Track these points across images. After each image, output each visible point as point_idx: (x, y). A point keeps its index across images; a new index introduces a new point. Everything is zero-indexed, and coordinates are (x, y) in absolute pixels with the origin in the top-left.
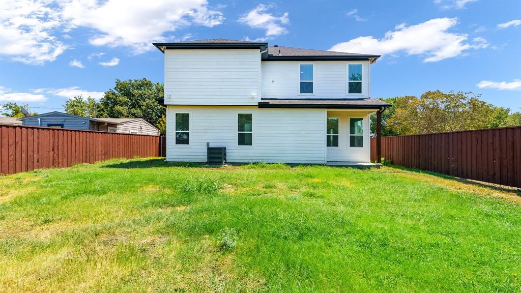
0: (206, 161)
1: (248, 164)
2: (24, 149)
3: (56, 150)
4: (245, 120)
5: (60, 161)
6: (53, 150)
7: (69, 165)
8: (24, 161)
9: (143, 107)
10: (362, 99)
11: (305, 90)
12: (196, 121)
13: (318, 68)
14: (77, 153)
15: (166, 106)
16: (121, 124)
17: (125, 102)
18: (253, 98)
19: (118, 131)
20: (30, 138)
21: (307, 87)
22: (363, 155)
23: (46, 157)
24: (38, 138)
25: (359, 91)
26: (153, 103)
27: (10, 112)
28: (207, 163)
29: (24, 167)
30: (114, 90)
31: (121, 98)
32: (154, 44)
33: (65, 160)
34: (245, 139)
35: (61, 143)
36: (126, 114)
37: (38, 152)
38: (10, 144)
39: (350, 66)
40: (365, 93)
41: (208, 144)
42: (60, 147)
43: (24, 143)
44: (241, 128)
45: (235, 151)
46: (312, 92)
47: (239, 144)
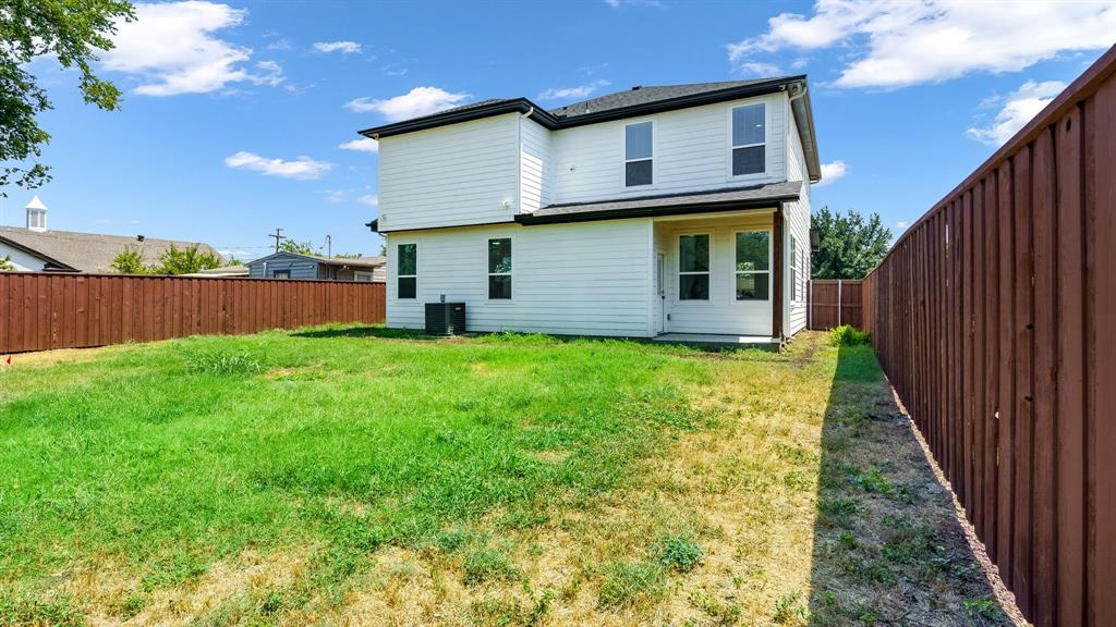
0: (423, 329)
2: (177, 307)
3: (228, 309)
5: (236, 324)
6: (224, 309)
7: (253, 330)
8: (177, 322)
11: (636, 178)
12: (426, 258)
13: (663, 129)
14: (267, 313)
18: (507, 208)
20: (186, 293)
21: (639, 172)
22: (767, 320)
23: (213, 319)
24: (199, 292)
25: (760, 169)
28: (424, 332)
29: (176, 331)
33: (244, 323)
34: (500, 289)
35: (237, 299)
37: (199, 311)
38: (156, 300)
39: (735, 111)
40: (773, 170)
41: (443, 297)
42: (236, 305)
43: (177, 299)
44: (493, 265)
45: (483, 311)
46: (650, 182)
47: (491, 297)
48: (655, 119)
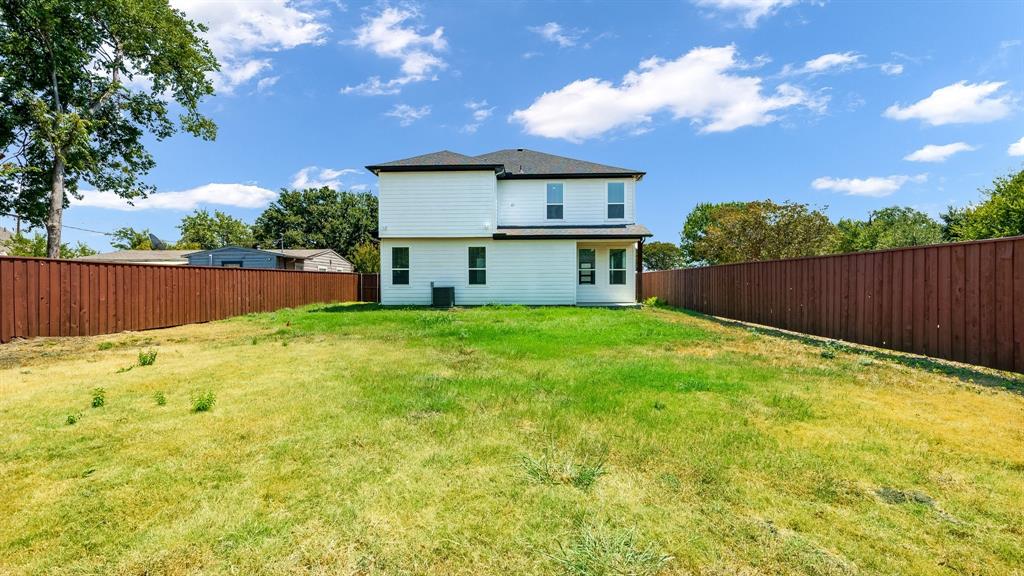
0: (430, 303)
1: (481, 306)
4: (477, 255)
9: (325, 231)
10: (623, 226)
11: (553, 215)
12: (417, 257)
13: (569, 188)
15: (380, 239)
16: (309, 258)
17: (298, 224)
18: (486, 229)
19: (306, 269)
21: (555, 211)
22: (625, 294)
25: (621, 215)
26: (341, 224)
27: (125, 242)
28: (432, 306)
30: (278, 205)
31: (293, 218)
32: (367, 167)
34: (477, 278)
36: (301, 242)
39: (609, 185)
40: (627, 218)
41: (432, 283)
44: (472, 263)
45: (465, 292)
46: (562, 218)
47: (470, 283)
48: (565, 183)
